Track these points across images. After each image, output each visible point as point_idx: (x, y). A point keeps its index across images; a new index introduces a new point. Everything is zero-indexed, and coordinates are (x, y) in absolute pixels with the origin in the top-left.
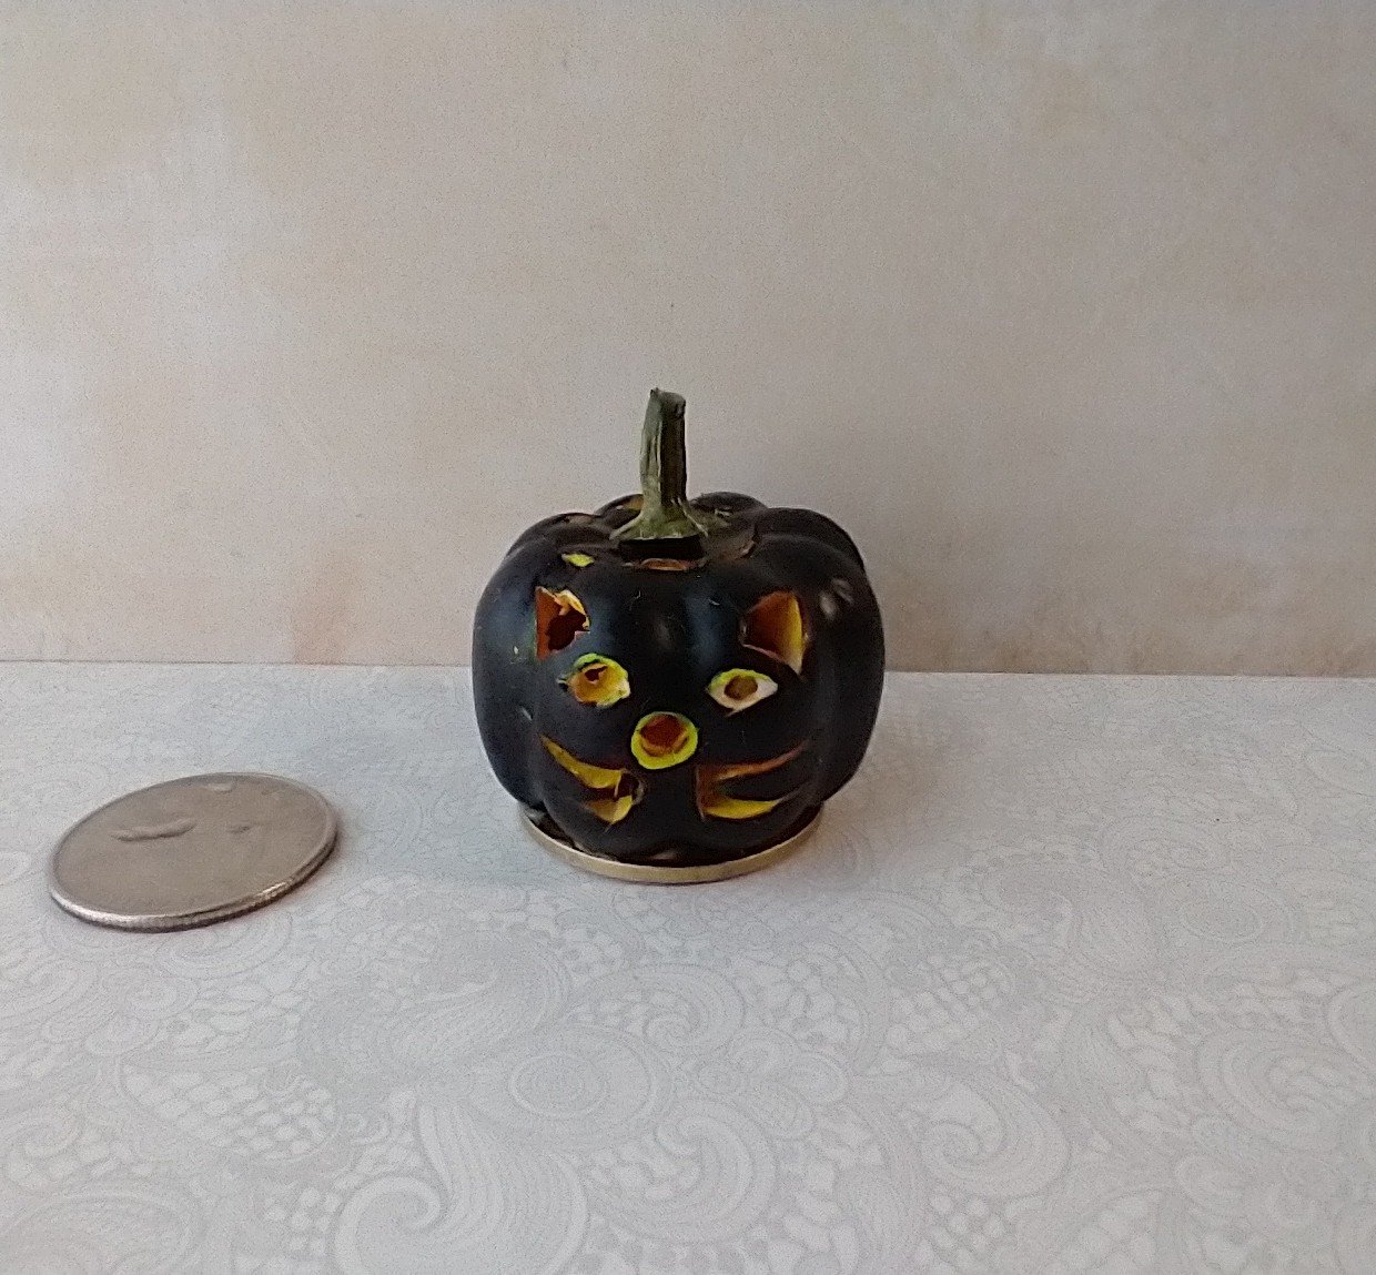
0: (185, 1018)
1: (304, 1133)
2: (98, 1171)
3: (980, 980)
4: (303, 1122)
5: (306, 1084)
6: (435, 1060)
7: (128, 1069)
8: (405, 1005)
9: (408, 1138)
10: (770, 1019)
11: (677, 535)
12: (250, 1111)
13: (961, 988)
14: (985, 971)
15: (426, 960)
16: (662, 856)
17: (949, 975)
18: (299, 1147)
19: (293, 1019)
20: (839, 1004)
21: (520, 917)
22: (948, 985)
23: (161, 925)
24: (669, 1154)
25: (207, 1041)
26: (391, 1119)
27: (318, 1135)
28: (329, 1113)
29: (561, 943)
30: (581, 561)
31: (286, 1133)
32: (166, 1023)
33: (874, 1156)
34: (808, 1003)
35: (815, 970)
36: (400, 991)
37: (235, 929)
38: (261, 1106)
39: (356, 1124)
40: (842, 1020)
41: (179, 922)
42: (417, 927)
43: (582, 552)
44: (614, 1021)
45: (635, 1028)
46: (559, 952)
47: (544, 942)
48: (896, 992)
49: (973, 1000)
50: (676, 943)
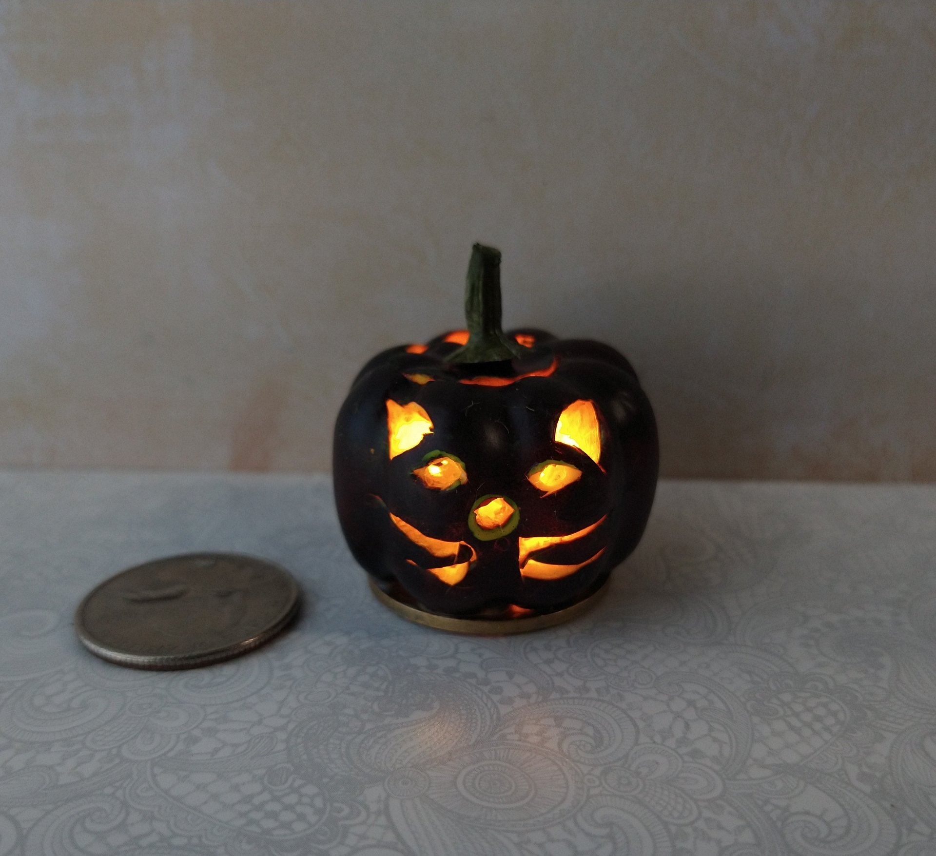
0: (196, 733)
1: (301, 817)
2: (144, 842)
3: (821, 711)
4: (299, 809)
5: (298, 782)
6: (398, 766)
7: (157, 770)
8: (368, 726)
9: (382, 820)
10: (658, 739)
11: (496, 358)
12: (257, 801)
13: (807, 717)
14: (825, 705)
15: (381, 694)
16: (488, 613)
17: (798, 708)
18: (299, 826)
19: (282, 736)
20: (711, 729)
21: (452, 663)
22: (797, 715)
23: (172, 664)
24: (588, 834)
25: (217, 750)
26: (367, 808)
27: (313, 819)
28: (319, 802)
29: (486, 682)
30: (421, 379)
31: (287, 816)
32: (183, 737)
33: (747, 837)
34: (687, 726)
35: (691, 703)
36: (365, 717)
37: (228, 670)
38: (266, 796)
39: (340, 811)
40: (715, 740)
41: (185, 662)
42: (371, 670)
43: (422, 373)
44: (535, 739)
45: (552, 745)
46: (486, 689)
47: (473, 681)
48: (756, 719)
49: (818, 726)
50: (579, 683)
